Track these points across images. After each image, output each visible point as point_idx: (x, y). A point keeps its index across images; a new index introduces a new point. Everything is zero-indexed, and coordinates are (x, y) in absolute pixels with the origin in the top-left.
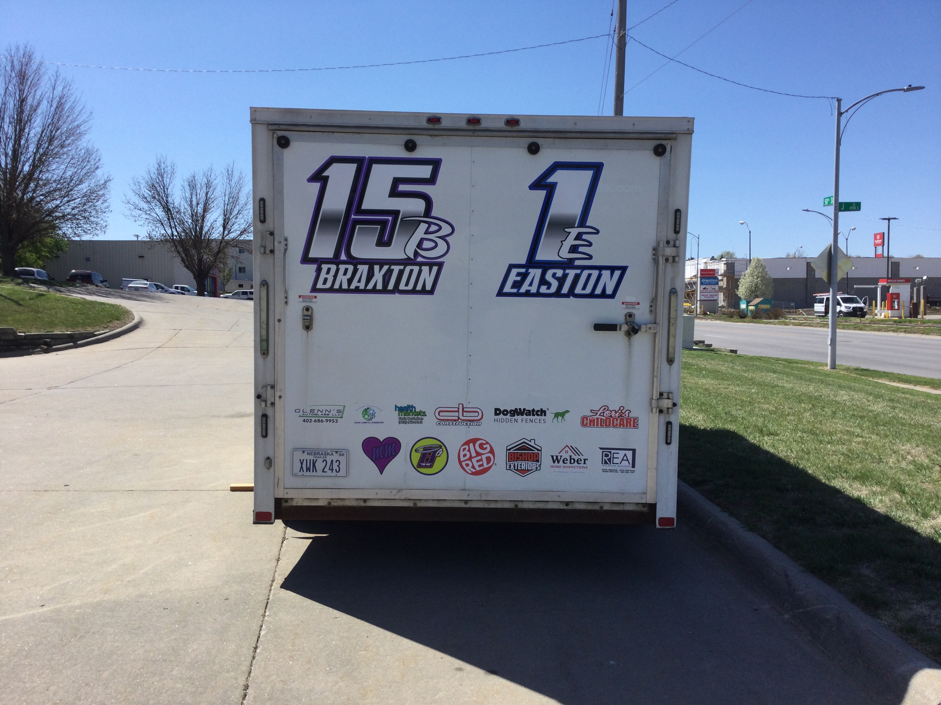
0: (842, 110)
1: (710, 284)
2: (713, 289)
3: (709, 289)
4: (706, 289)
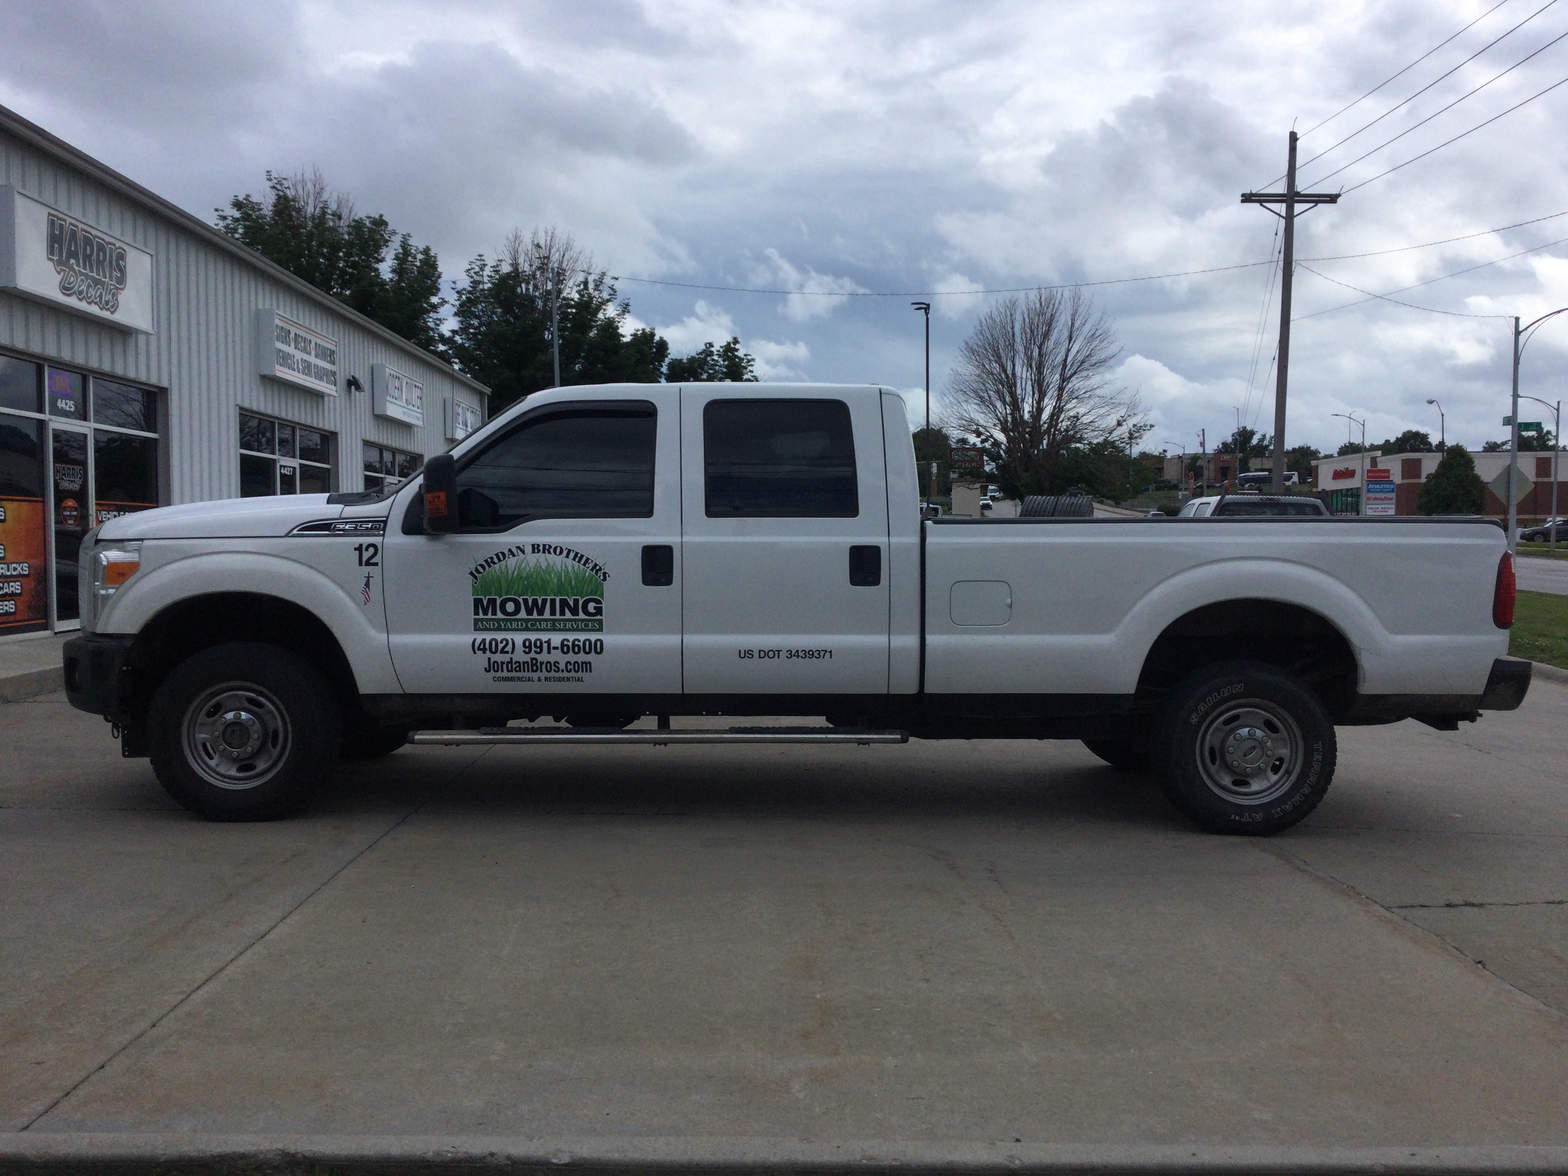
0: (1521, 329)
1: (1381, 491)
2: (1386, 499)
3: (1381, 499)
4: (1375, 499)
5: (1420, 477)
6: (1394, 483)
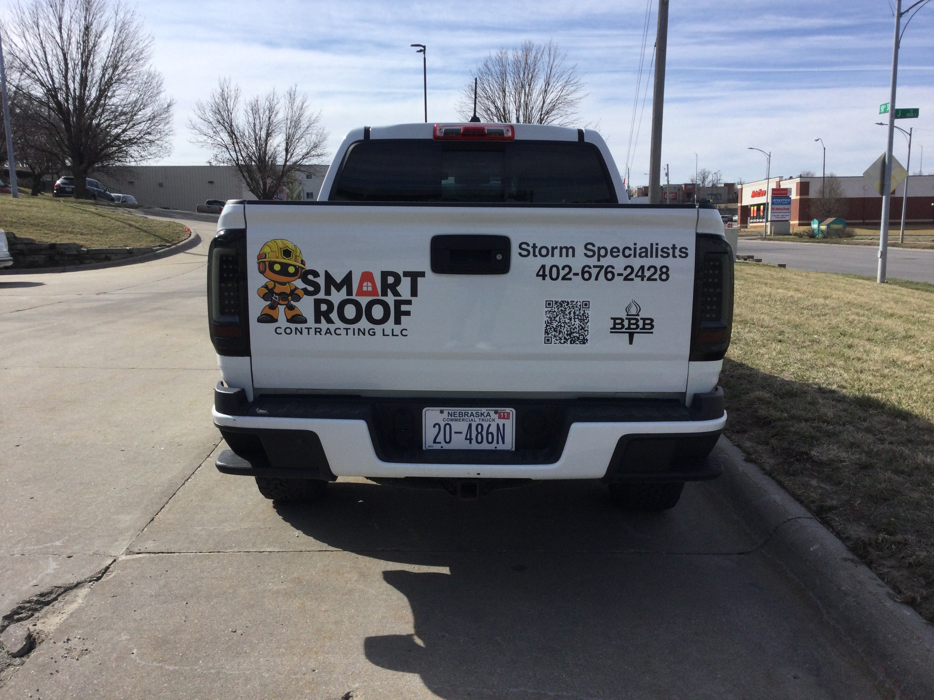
0: (902, 11)
1: (781, 204)
2: (785, 209)
3: (781, 209)
4: (777, 209)
5: (808, 194)
6: (790, 198)
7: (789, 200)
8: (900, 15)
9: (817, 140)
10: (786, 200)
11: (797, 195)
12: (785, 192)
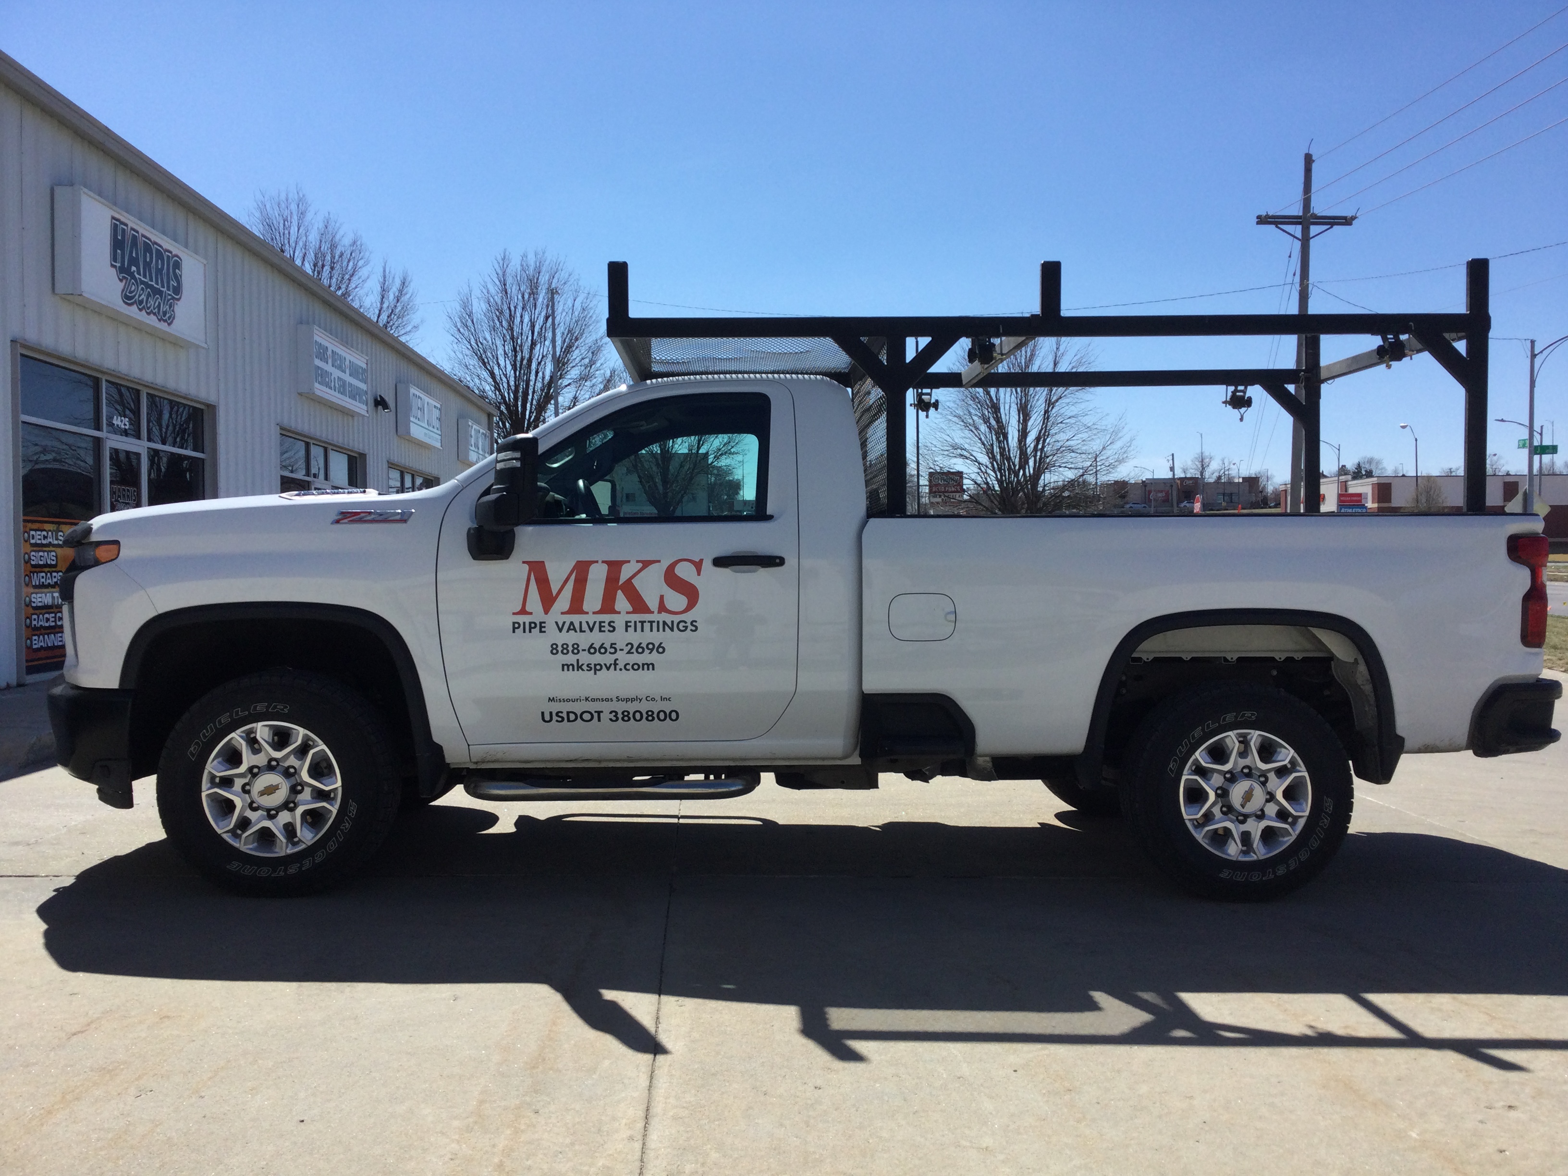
0: (1536, 352)
5: (1389, 501)
6: (1366, 508)
7: (1364, 511)
8: (1533, 356)
9: (1404, 427)
10: (1360, 510)
11: (1373, 503)
12: (1358, 499)
